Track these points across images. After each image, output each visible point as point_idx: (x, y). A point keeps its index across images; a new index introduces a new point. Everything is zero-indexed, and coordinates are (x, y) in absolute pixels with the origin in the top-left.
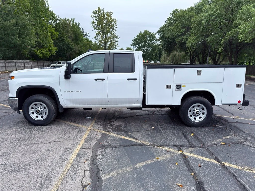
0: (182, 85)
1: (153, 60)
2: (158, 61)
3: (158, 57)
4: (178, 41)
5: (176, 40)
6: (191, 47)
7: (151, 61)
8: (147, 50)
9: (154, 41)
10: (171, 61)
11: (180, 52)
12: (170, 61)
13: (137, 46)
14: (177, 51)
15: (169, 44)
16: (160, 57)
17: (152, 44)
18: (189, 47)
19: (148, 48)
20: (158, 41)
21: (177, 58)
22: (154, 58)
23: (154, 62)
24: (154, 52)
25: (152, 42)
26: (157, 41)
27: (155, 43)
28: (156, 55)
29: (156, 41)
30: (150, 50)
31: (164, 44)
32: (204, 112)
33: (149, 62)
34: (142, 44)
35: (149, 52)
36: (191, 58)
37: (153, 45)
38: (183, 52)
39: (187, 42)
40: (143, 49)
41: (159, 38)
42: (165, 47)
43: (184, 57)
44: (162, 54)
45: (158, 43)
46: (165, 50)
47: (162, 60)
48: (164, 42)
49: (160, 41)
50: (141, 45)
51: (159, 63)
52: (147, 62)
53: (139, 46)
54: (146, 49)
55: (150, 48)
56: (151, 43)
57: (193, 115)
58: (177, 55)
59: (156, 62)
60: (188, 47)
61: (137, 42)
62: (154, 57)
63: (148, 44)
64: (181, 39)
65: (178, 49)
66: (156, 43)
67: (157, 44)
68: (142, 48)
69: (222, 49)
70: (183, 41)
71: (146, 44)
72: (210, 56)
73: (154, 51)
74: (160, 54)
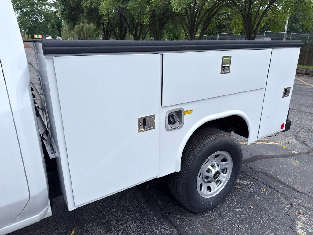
0: (186, 108)
1: (49, 35)
2: (57, 36)
3: (57, 30)
4: (86, 6)
5: (81, 3)
6: (106, 15)
7: (47, 37)
8: (37, 19)
9: (46, 6)
10: (78, 37)
11: (89, 24)
12: (76, 37)
13: (18, 12)
14: (83, 22)
15: (72, 9)
16: (60, 31)
17: (44, 10)
18: (104, 15)
19: (38, 16)
20: (53, 6)
21: (85, 33)
22: (51, 32)
23: (52, 38)
24: (49, 23)
25: (44, 7)
26: (51, 6)
27: (48, 9)
28: (53, 26)
29: (49, 5)
30: (41, 19)
31: (64, 10)
32: (227, 166)
33: (43, 37)
34: (27, 9)
35: (41, 23)
36: (104, 33)
37: (46, 11)
38: (92, 25)
39: (100, 8)
40: (30, 17)
41: (53, 3)
42: (65, 15)
43: (95, 31)
44: (62, 27)
45: (53, 9)
46: (66, 18)
47: (63, 34)
48: (62, 7)
49: (56, 7)
50: (25, 11)
51: (60, 39)
52: (41, 38)
53: (22, 11)
54: (35, 18)
55: (41, 16)
56: (42, 9)
57: (205, 182)
58: (84, 29)
59: (55, 38)
60: (102, 16)
61: (18, 4)
62: (50, 30)
63: (37, 9)
64: (89, 3)
65: (85, 20)
66: (50, 9)
67: (52, 11)
68: (28, 15)
69: (148, 20)
70: (93, 7)
71: (35, 10)
72: (130, 31)
73: (49, 21)
74: (59, 27)
